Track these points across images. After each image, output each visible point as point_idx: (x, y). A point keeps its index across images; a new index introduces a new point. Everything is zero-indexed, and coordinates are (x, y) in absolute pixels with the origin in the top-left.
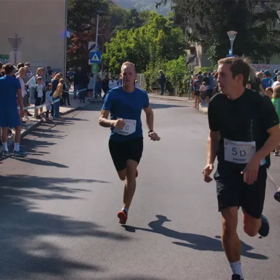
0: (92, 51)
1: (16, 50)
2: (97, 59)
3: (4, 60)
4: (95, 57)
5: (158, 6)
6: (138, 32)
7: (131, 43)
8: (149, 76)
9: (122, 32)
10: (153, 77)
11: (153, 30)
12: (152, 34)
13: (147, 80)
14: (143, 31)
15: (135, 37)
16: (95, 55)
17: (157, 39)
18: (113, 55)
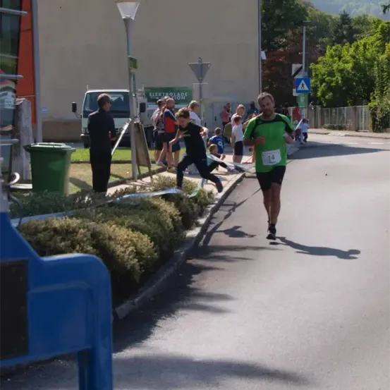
0: (297, 77)
1: (201, 81)
2: (306, 88)
3: (176, 94)
4: (303, 85)
5: (387, 11)
6: (357, 47)
7: (347, 63)
8: (376, 109)
9: (334, 48)
10: (382, 110)
11: (378, 43)
12: (377, 49)
13: (374, 115)
14: (365, 46)
15: (354, 54)
16: (303, 82)
17: (385, 56)
18: (323, 81)
